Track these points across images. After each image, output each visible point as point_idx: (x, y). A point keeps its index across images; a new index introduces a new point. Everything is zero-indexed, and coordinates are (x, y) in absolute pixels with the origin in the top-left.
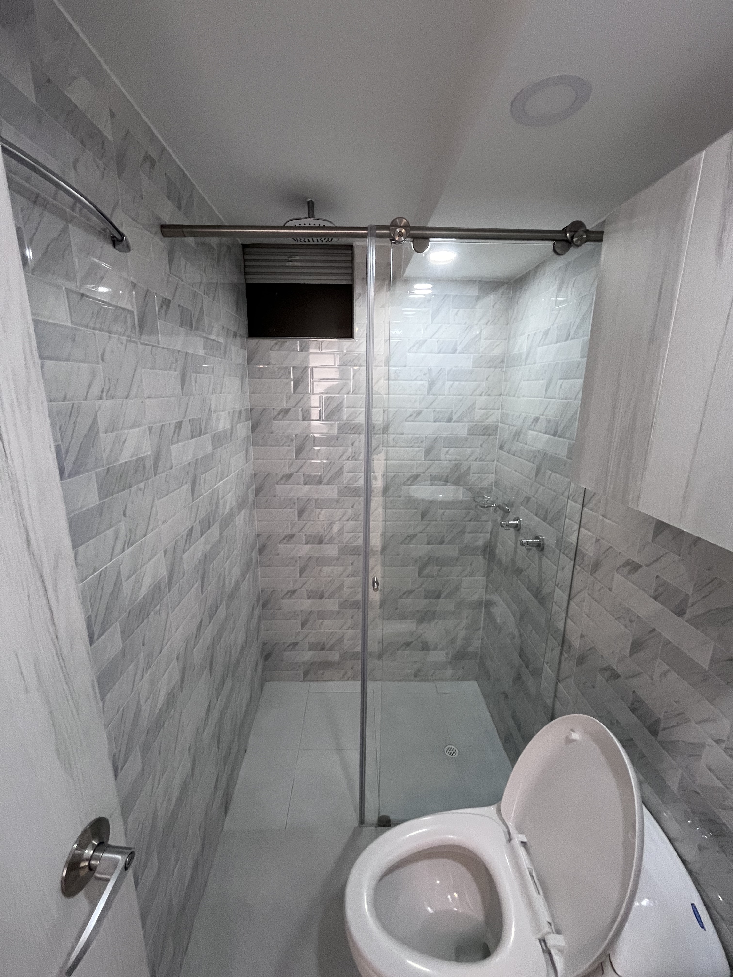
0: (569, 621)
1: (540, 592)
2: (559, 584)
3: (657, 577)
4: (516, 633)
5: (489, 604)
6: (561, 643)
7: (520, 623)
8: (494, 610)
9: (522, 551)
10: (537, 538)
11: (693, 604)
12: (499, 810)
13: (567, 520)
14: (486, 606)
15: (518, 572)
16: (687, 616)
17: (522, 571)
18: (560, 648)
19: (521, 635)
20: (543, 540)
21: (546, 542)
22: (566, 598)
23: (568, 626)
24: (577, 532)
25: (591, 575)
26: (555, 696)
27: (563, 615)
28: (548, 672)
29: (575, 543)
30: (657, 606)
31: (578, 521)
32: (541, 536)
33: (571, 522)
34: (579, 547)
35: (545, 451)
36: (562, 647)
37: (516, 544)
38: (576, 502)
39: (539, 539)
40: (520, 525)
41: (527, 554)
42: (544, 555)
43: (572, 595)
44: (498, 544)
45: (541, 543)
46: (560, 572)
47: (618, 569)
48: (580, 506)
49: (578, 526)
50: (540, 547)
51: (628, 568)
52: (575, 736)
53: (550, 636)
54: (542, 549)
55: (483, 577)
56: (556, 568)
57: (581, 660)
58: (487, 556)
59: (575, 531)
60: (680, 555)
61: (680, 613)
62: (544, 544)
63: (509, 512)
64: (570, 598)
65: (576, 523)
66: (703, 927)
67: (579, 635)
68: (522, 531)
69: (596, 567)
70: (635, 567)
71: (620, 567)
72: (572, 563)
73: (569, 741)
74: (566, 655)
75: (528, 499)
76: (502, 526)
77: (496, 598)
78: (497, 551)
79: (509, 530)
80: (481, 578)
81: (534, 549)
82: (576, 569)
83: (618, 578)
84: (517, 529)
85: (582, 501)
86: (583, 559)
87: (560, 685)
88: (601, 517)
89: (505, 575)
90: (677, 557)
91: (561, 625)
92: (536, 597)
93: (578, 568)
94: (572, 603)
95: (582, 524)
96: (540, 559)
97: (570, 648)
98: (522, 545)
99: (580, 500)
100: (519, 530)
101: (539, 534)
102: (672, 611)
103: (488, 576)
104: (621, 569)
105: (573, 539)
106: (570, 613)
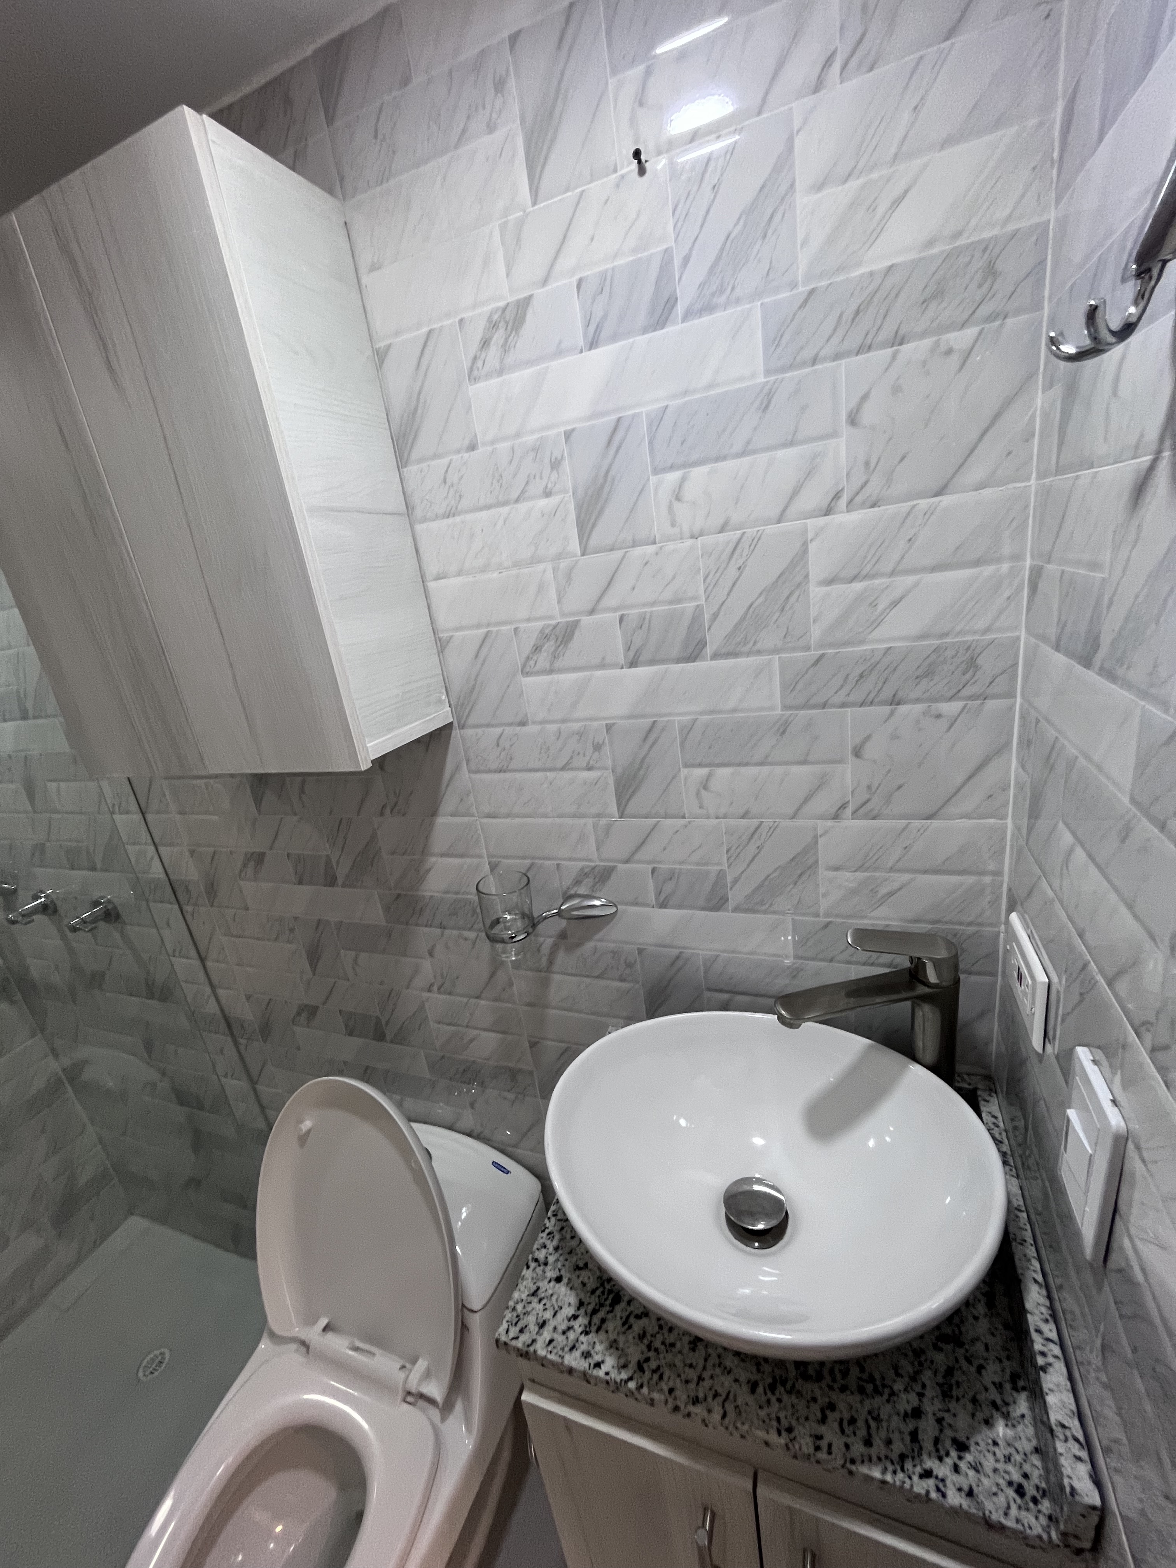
0: (221, 992)
1: (153, 984)
2: (174, 951)
3: (288, 855)
4: (153, 1075)
5: (73, 1074)
6: (227, 1031)
7: (150, 1056)
8: (88, 1074)
9: (83, 941)
10: (96, 903)
11: (338, 863)
12: (273, 1335)
13: (129, 848)
14: (72, 1080)
15: (96, 980)
16: (340, 881)
17: (103, 975)
18: (229, 1039)
19: (164, 1074)
20: (109, 901)
21: (116, 901)
22: (197, 963)
23: (223, 1001)
24: (156, 857)
25: (212, 906)
26: (262, 1108)
27: (208, 990)
28: (236, 1086)
29: (163, 876)
30: (306, 890)
31: (150, 841)
32: (103, 897)
33: (137, 847)
34: (172, 877)
35: (23, 754)
36: (232, 1035)
37: (64, 938)
38: (127, 813)
39: (101, 904)
40: (52, 902)
41: (96, 940)
42: (125, 923)
43: (203, 954)
44: (29, 961)
45: (110, 907)
46: (166, 933)
47: (240, 876)
48: (138, 817)
49: (153, 848)
50: (111, 915)
51: (252, 864)
52: (307, 1124)
53: (204, 1034)
54: (118, 917)
55: (33, 1035)
56: (154, 931)
57: (265, 1030)
58: (19, 997)
59: (152, 858)
60: (296, 814)
61: (331, 881)
62: (115, 908)
63: (15, 891)
64: (202, 960)
65: (146, 844)
66: (508, 1172)
67: (244, 999)
68: (62, 908)
69: (211, 890)
70: (259, 859)
71: (241, 871)
72: (176, 907)
73: (303, 1139)
74: (242, 1041)
75: (40, 849)
76: (13, 922)
77: (83, 1052)
78: (35, 973)
79: (32, 921)
80: (29, 1043)
81: (102, 925)
82: (187, 912)
83: (248, 887)
84: (50, 911)
85: (138, 808)
86: (188, 891)
87: (259, 1087)
88: (178, 817)
89: (74, 1002)
90: (296, 818)
91: (212, 1007)
92: (151, 996)
93: (188, 908)
94: (209, 964)
95: (157, 840)
96: (122, 933)
97: (242, 1026)
98: (74, 929)
99: (134, 807)
100: (55, 911)
101: (96, 895)
102: (325, 886)
103: (42, 1030)
104: (243, 874)
105: (157, 871)
106: (215, 980)
